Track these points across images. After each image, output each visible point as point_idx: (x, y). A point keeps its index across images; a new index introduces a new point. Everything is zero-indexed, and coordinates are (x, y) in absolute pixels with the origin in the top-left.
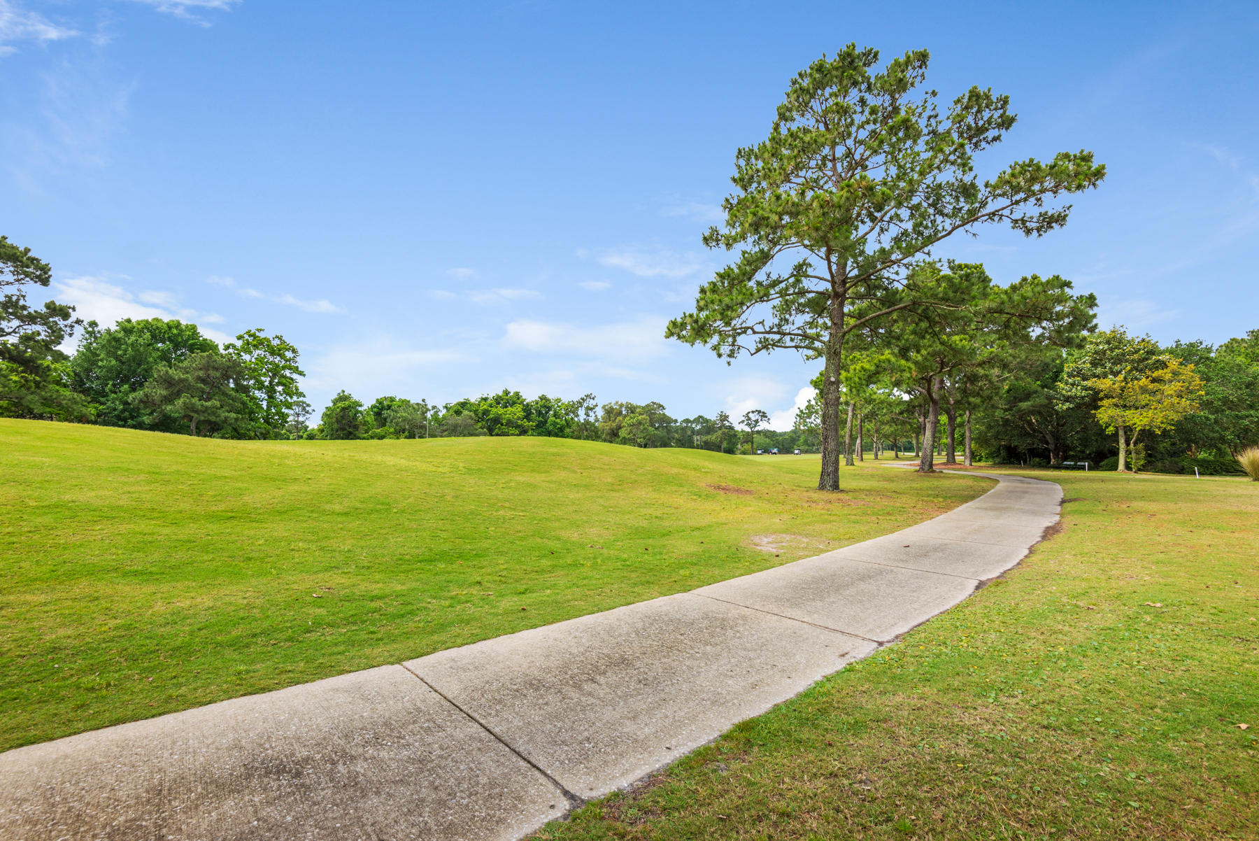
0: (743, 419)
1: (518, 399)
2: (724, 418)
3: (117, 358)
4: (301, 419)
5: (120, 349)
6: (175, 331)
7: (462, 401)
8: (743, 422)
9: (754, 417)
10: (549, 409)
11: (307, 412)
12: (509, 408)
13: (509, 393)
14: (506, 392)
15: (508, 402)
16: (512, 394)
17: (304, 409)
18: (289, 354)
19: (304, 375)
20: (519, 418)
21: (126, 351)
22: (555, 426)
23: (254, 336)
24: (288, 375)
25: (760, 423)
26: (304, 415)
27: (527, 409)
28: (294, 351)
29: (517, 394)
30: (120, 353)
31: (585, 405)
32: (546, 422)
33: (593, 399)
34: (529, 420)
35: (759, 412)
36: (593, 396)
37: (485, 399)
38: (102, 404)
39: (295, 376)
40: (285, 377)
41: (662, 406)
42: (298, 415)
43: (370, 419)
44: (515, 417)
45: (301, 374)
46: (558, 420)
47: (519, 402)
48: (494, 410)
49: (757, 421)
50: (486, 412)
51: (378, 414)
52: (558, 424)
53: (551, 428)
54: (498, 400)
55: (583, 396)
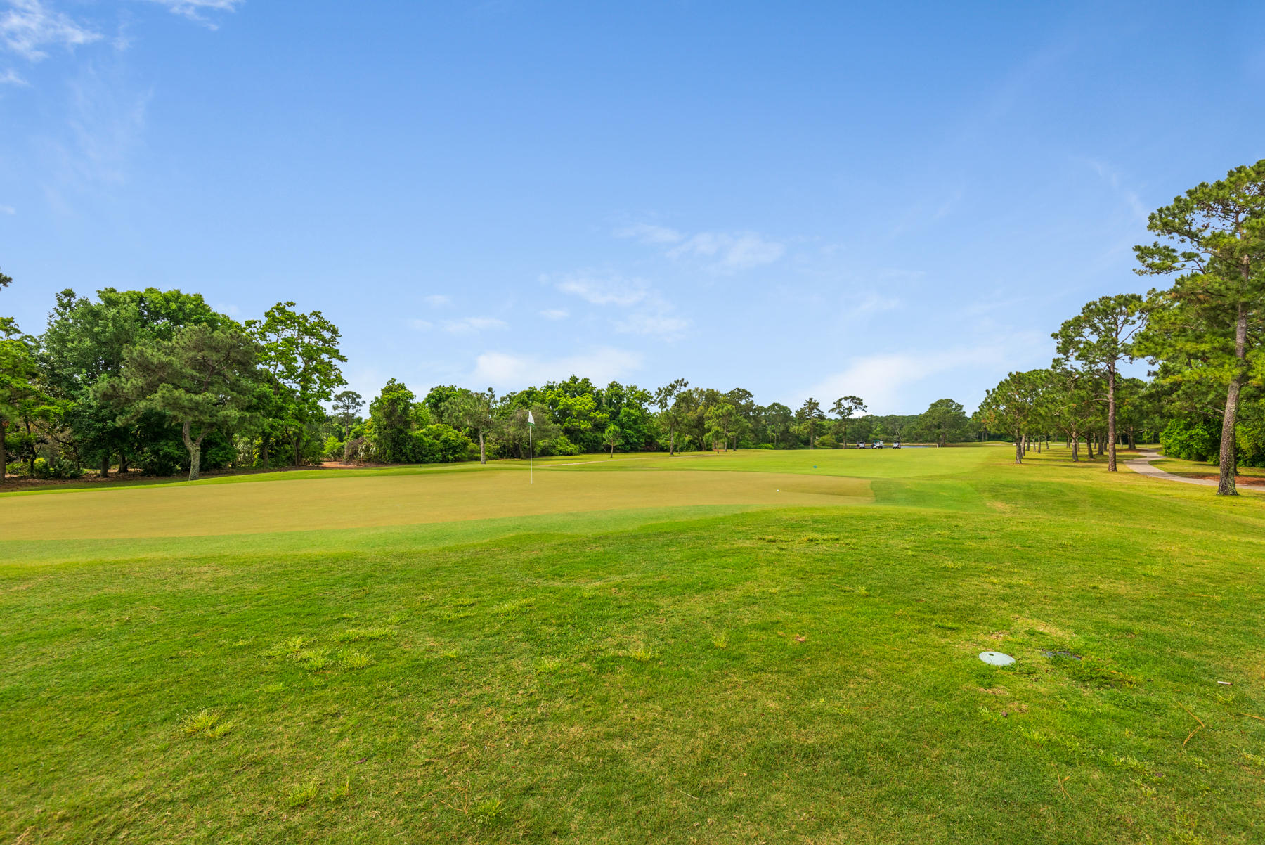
0: (834, 406)
1: (588, 386)
2: (813, 405)
3: (94, 337)
4: (351, 411)
5: (97, 325)
6: (173, 306)
7: (527, 389)
8: (833, 410)
9: (846, 404)
10: (621, 398)
11: (358, 404)
12: (578, 397)
13: (578, 380)
14: (574, 379)
15: (576, 391)
16: (580, 381)
17: (354, 400)
18: (327, 335)
19: (346, 360)
20: (591, 410)
21: (106, 326)
22: (629, 418)
23: (282, 311)
24: (327, 360)
25: (854, 411)
26: (354, 407)
27: (598, 397)
28: (335, 331)
29: (586, 381)
30: (96, 329)
31: (676, 392)
32: (618, 413)
33: (685, 385)
34: (602, 412)
35: (853, 398)
36: (685, 382)
37: (552, 388)
38: (74, 398)
39: (335, 362)
40: (322, 362)
41: (749, 393)
42: (348, 407)
43: (426, 412)
44: (587, 408)
45: (342, 359)
46: (632, 411)
47: (589, 389)
48: (562, 400)
49: (850, 409)
50: (554, 403)
51: (435, 406)
52: (632, 415)
53: (625, 420)
54: (565, 387)
55: (673, 383)
